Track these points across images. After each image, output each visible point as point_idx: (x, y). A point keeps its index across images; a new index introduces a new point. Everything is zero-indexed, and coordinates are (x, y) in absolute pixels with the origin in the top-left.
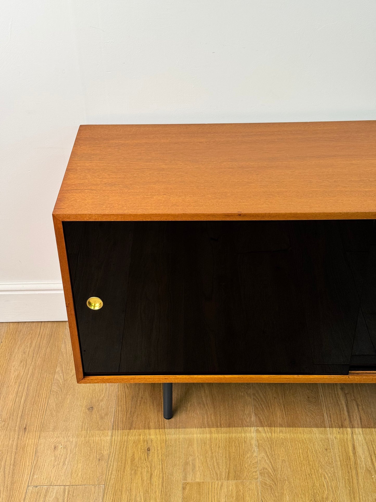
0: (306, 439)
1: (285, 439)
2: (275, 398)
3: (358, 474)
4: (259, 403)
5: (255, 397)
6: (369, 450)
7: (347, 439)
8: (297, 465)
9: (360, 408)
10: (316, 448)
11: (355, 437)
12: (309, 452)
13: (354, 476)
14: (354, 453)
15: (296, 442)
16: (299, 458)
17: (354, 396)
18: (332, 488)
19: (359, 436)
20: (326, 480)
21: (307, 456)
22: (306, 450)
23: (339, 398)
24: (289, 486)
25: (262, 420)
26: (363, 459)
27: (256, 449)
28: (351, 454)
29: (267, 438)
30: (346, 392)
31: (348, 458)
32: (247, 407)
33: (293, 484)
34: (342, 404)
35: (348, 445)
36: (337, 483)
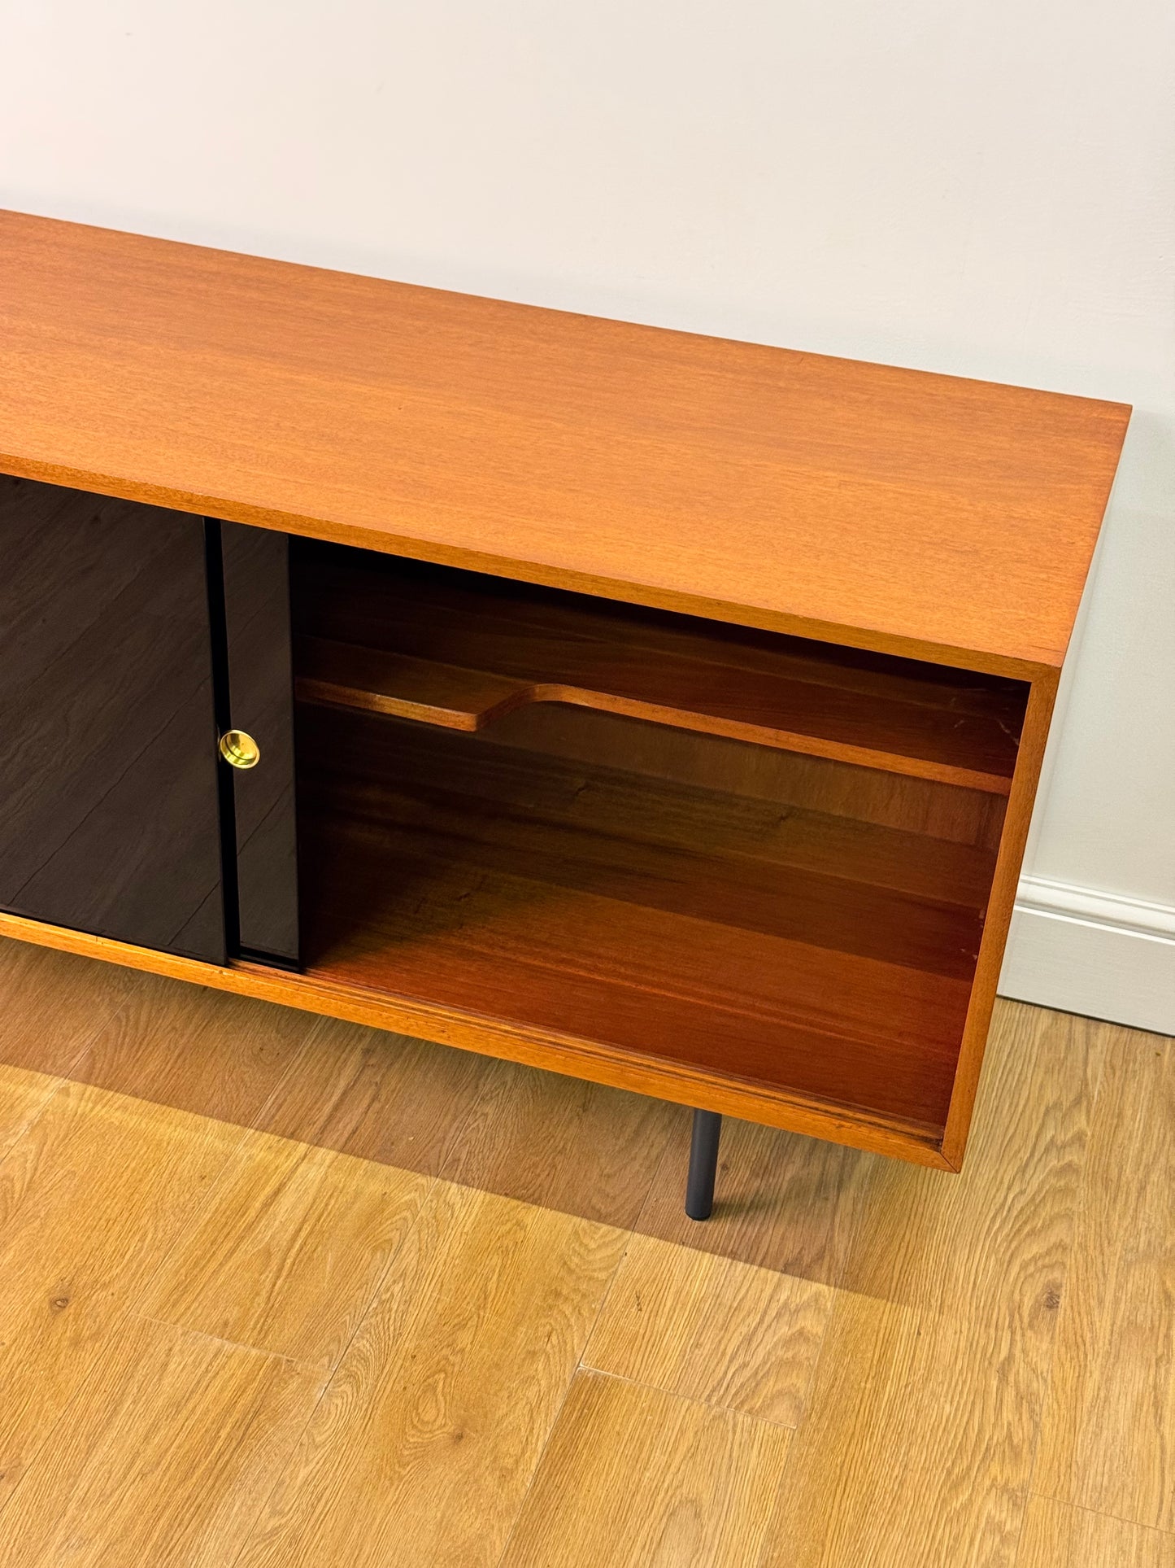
0: (172, 1142)
1: (118, 1127)
2: (174, 1028)
3: (234, 1251)
4: (123, 1029)
5: (123, 1015)
6: (312, 1207)
7: (277, 1168)
8: (97, 1191)
9: (377, 1106)
10: (180, 1168)
11: (300, 1169)
12: (153, 1172)
13: (220, 1256)
14: (267, 1205)
15: (141, 1141)
16: (117, 1179)
17: (383, 1076)
18: (139, 1266)
19: (314, 1168)
20: (140, 1244)
21: (140, 1181)
22: (151, 1165)
23: (340, 1069)
24: (35, 1232)
25: (96, 1071)
26: (277, 1223)
27: (23, 1128)
28: (258, 1205)
29: (72, 1113)
30: (372, 1061)
31: (242, 1210)
32: (87, 1029)
33: (48, 1231)
34: (335, 1086)
35: (267, 1182)
36: (161, 1259)
